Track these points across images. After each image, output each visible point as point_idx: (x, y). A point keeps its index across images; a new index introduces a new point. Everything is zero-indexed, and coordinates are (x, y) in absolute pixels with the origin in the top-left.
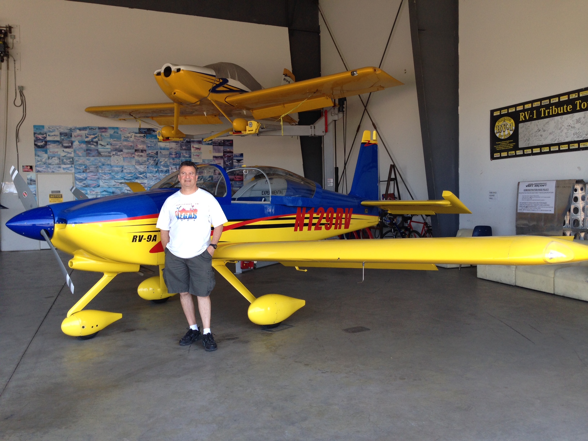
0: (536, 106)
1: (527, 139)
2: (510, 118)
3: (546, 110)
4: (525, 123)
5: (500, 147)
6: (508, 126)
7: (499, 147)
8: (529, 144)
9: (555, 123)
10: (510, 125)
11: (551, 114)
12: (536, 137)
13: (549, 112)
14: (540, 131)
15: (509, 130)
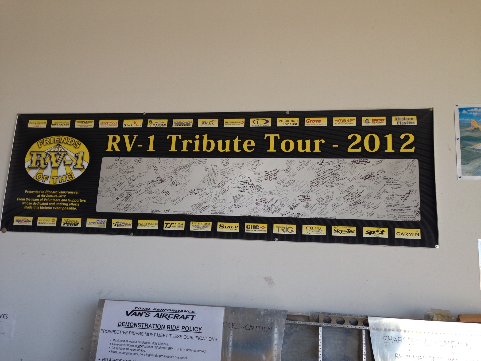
0: (155, 128)
1: (122, 196)
2: (76, 140)
3: (183, 139)
4: (121, 159)
5: (35, 204)
6: (67, 157)
7: (33, 202)
8: (127, 207)
9: (206, 171)
10: (77, 157)
11: (197, 149)
12: (151, 193)
13: (191, 146)
14: (162, 181)
15: (71, 167)
